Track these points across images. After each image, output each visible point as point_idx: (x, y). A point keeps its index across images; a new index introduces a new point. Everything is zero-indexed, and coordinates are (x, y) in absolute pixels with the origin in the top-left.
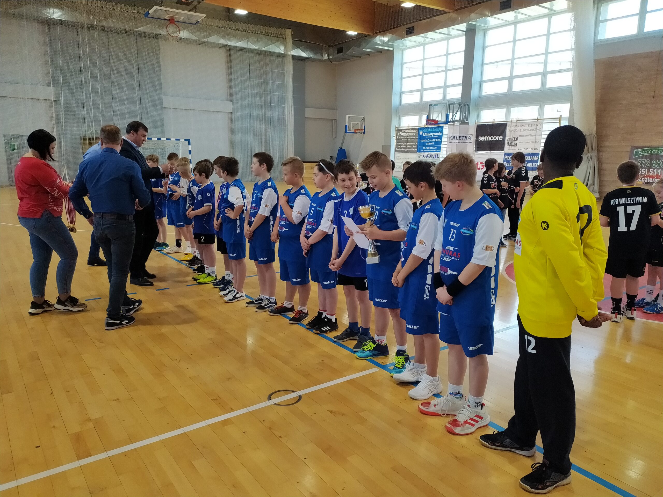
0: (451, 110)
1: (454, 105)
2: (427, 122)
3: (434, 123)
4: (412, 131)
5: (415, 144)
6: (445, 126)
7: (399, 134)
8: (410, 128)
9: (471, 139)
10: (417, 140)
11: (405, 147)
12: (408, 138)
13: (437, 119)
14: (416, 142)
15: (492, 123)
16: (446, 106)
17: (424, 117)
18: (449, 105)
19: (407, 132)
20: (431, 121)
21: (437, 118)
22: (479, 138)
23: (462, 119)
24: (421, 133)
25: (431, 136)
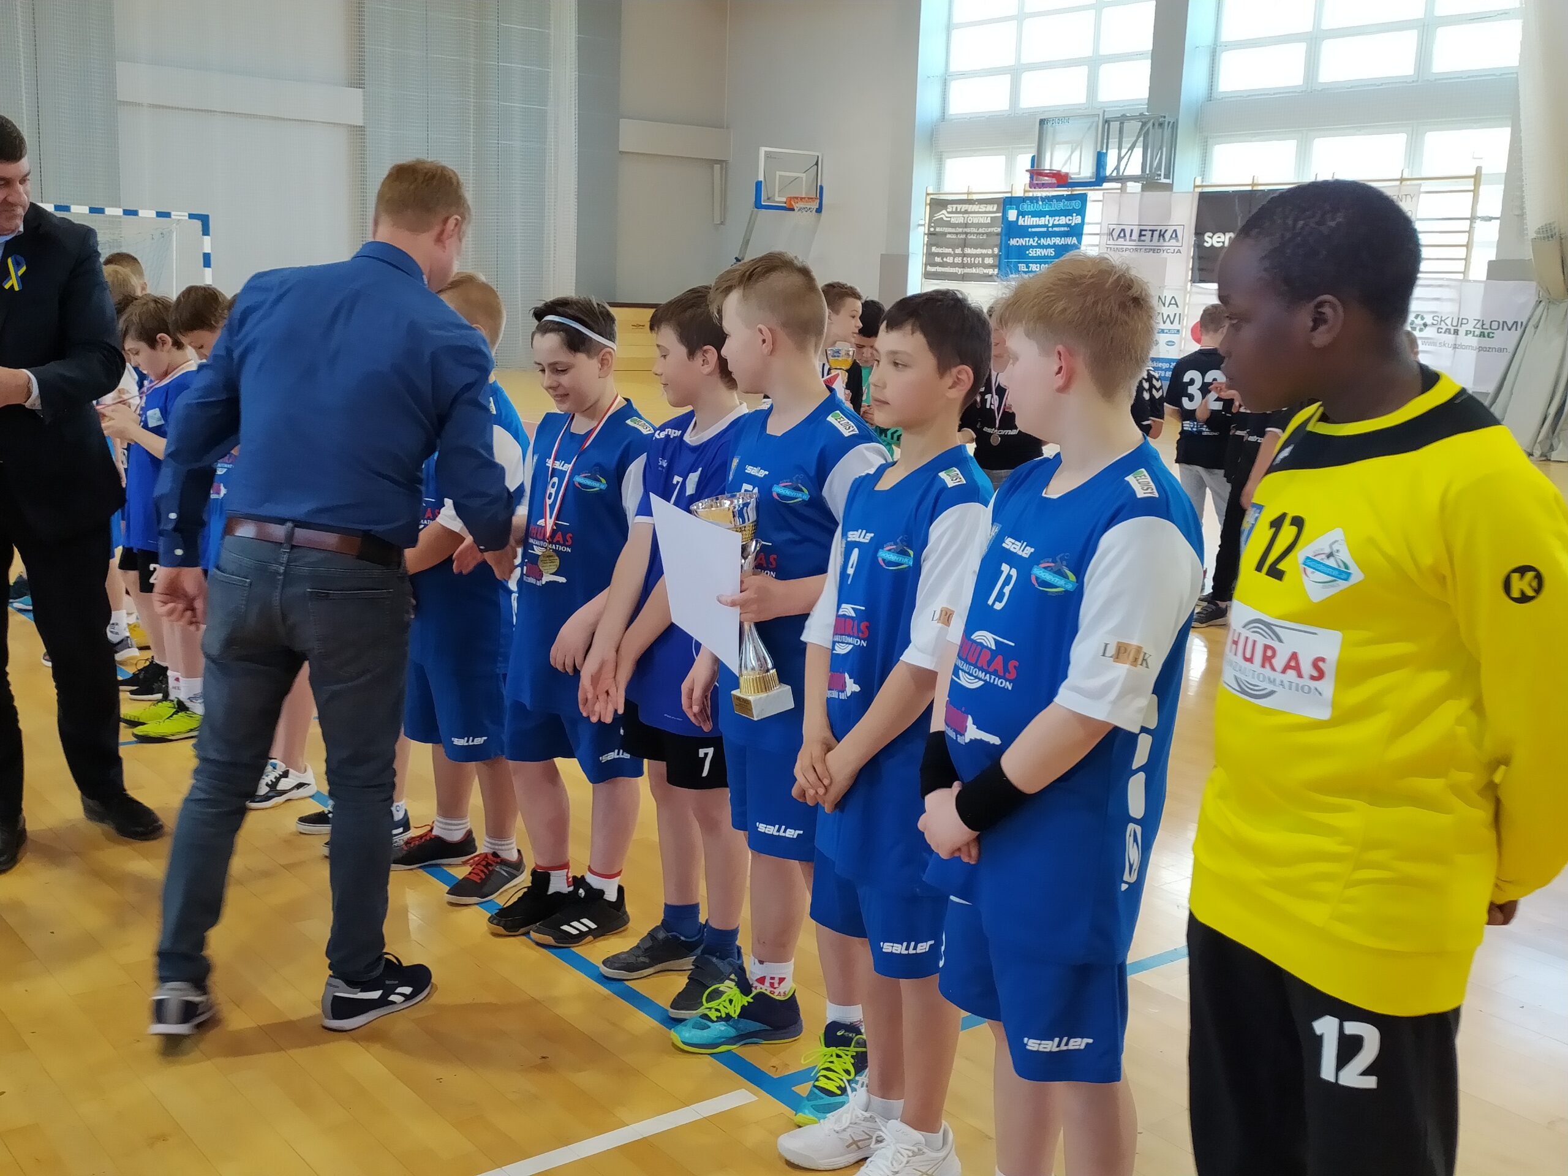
0: (1114, 141)
1: (1122, 123)
2: (1032, 178)
3: (1054, 181)
4: (983, 208)
5: (990, 252)
6: (1093, 195)
7: (938, 216)
8: (975, 197)
9: (1178, 241)
10: (997, 240)
11: (958, 260)
12: (968, 230)
13: (1064, 170)
14: (996, 246)
15: (1249, 188)
16: (1098, 126)
17: (1024, 162)
18: (1107, 122)
19: (966, 212)
20: (1047, 175)
21: (1065, 164)
22: (1206, 238)
23: (1150, 171)
24: (1012, 215)
25: (1045, 226)
